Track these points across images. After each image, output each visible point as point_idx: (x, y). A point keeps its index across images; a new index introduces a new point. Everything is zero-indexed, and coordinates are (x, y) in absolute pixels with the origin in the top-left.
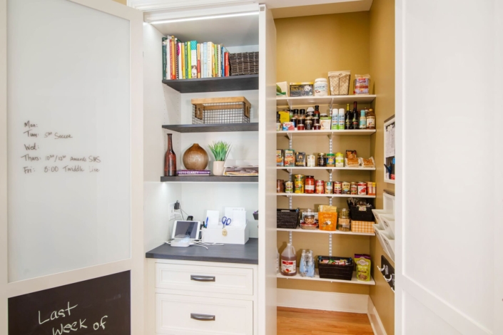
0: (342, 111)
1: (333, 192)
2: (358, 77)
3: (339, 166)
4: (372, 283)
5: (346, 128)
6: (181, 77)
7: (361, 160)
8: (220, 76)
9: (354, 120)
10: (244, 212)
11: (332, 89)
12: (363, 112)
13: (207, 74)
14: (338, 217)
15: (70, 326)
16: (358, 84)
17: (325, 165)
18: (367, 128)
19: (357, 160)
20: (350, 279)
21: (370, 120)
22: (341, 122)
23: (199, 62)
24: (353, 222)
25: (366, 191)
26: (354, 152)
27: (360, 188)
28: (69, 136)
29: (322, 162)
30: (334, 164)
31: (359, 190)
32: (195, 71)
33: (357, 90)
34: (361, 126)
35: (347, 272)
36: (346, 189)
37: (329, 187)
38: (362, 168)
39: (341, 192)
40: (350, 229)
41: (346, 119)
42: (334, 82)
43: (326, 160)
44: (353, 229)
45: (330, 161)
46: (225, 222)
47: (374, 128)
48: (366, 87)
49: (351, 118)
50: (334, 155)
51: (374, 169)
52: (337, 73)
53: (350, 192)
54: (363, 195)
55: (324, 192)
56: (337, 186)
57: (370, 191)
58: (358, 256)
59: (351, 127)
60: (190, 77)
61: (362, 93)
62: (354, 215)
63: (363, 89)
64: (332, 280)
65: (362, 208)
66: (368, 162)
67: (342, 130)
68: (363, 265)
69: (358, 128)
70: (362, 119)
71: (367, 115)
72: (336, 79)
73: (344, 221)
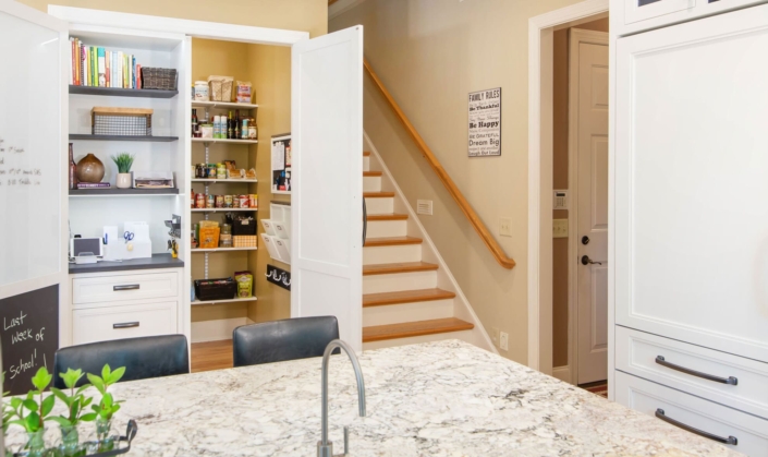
0: (224, 119)
1: (215, 205)
2: (239, 84)
3: (221, 178)
4: (254, 298)
5: (228, 137)
6: (86, 84)
7: (243, 171)
8: (131, 87)
9: (236, 129)
10: (147, 226)
11: (214, 94)
12: (245, 121)
13: (116, 83)
14: (221, 232)
15: (22, 334)
16: (240, 92)
17: (206, 176)
18: (249, 138)
19: (239, 172)
20: (232, 298)
21: (252, 131)
22: (224, 131)
23: (108, 70)
24: (236, 237)
25: (248, 203)
26: (232, 162)
27: (243, 201)
28: (22, 151)
29: (203, 173)
30: (216, 176)
31: (242, 203)
32: (102, 79)
33: (240, 98)
34: (243, 136)
35: (230, 290)
36: (228, 202)
37: (211, 201)
38: (245, 180)
39: (224, 205)
40: (232, 245)
41: (228, 127)
42: (216, 87)
43: (207, 171)
44: (236, 244)
45: (212, 172)
46: (128, 238)
47: (256, 139)
48: (249, 96)
49: (234, 127)
50: (216, 167)
51: (255, 181)
52: (220, 78)
53: (232, 205)
54: (244, 208)
55: (205, 206)
56: (219, 199)
57: (252, 204)
58: (238, 273)
59: (234, 137)
60: (96, 85)
61: (244, 101)
62: (237, 229)
63: (246, 98)
64: (213, 302)
65: (245, 222)
66: (250, 174)
67: (224, 139)
68: (245, 282)
69: (240, 138)
70: (244, 128)
71: (249, 124)
72: (219, 84)
73: (226, 237)
